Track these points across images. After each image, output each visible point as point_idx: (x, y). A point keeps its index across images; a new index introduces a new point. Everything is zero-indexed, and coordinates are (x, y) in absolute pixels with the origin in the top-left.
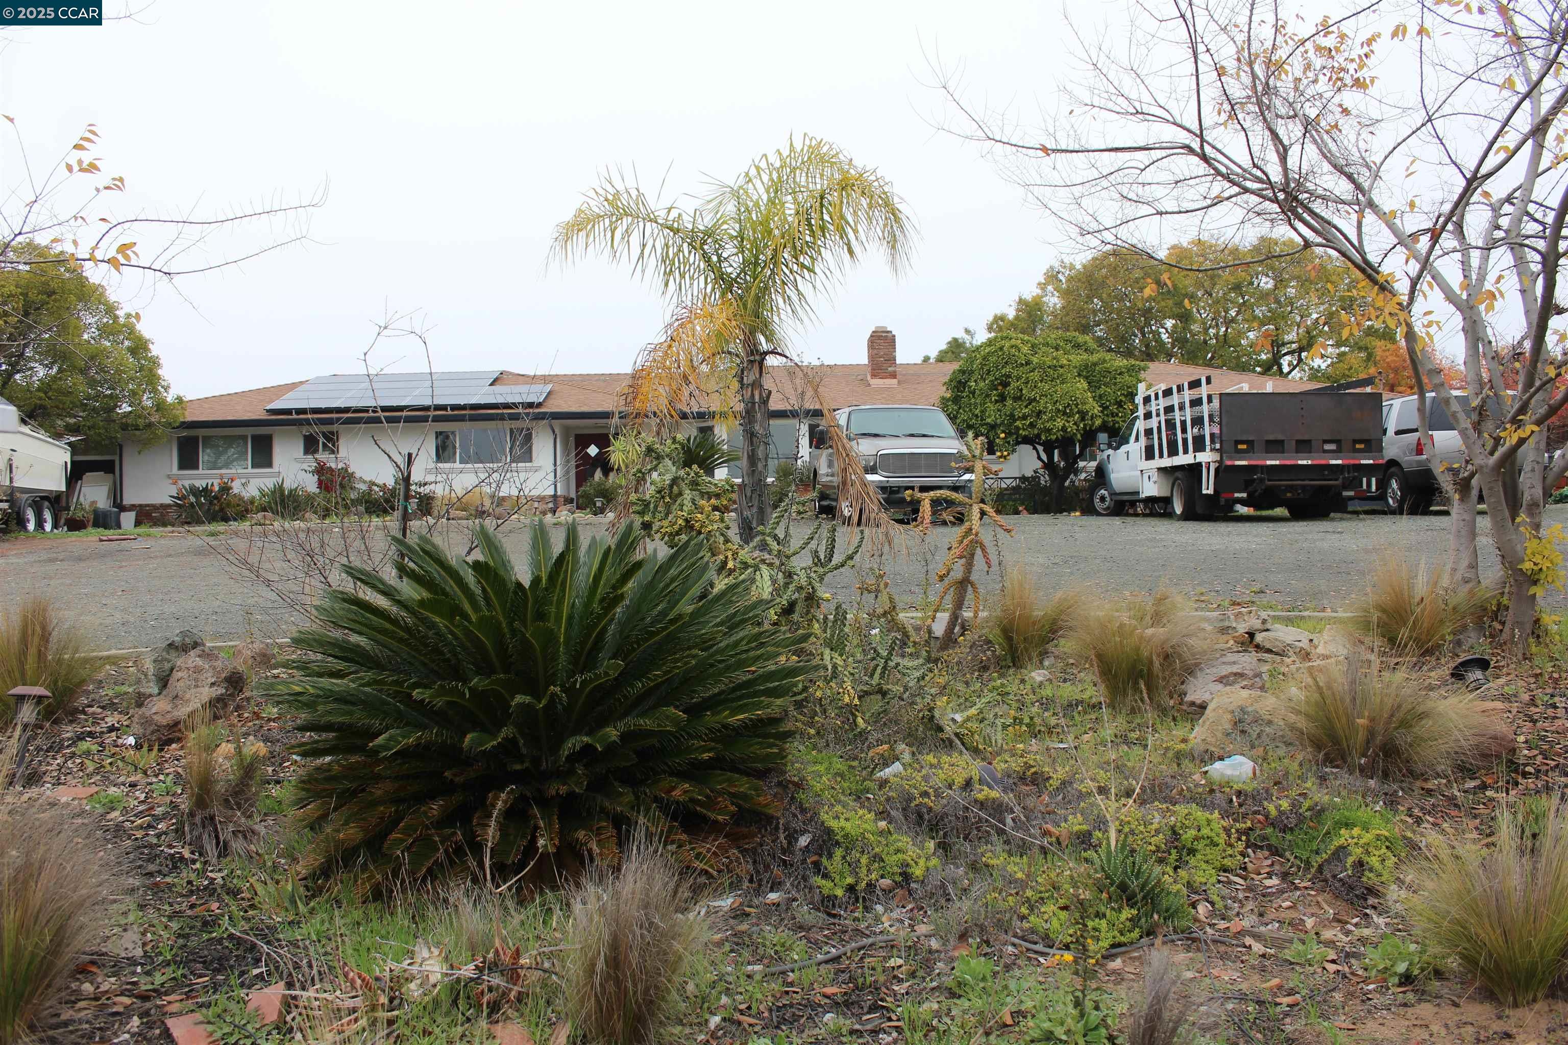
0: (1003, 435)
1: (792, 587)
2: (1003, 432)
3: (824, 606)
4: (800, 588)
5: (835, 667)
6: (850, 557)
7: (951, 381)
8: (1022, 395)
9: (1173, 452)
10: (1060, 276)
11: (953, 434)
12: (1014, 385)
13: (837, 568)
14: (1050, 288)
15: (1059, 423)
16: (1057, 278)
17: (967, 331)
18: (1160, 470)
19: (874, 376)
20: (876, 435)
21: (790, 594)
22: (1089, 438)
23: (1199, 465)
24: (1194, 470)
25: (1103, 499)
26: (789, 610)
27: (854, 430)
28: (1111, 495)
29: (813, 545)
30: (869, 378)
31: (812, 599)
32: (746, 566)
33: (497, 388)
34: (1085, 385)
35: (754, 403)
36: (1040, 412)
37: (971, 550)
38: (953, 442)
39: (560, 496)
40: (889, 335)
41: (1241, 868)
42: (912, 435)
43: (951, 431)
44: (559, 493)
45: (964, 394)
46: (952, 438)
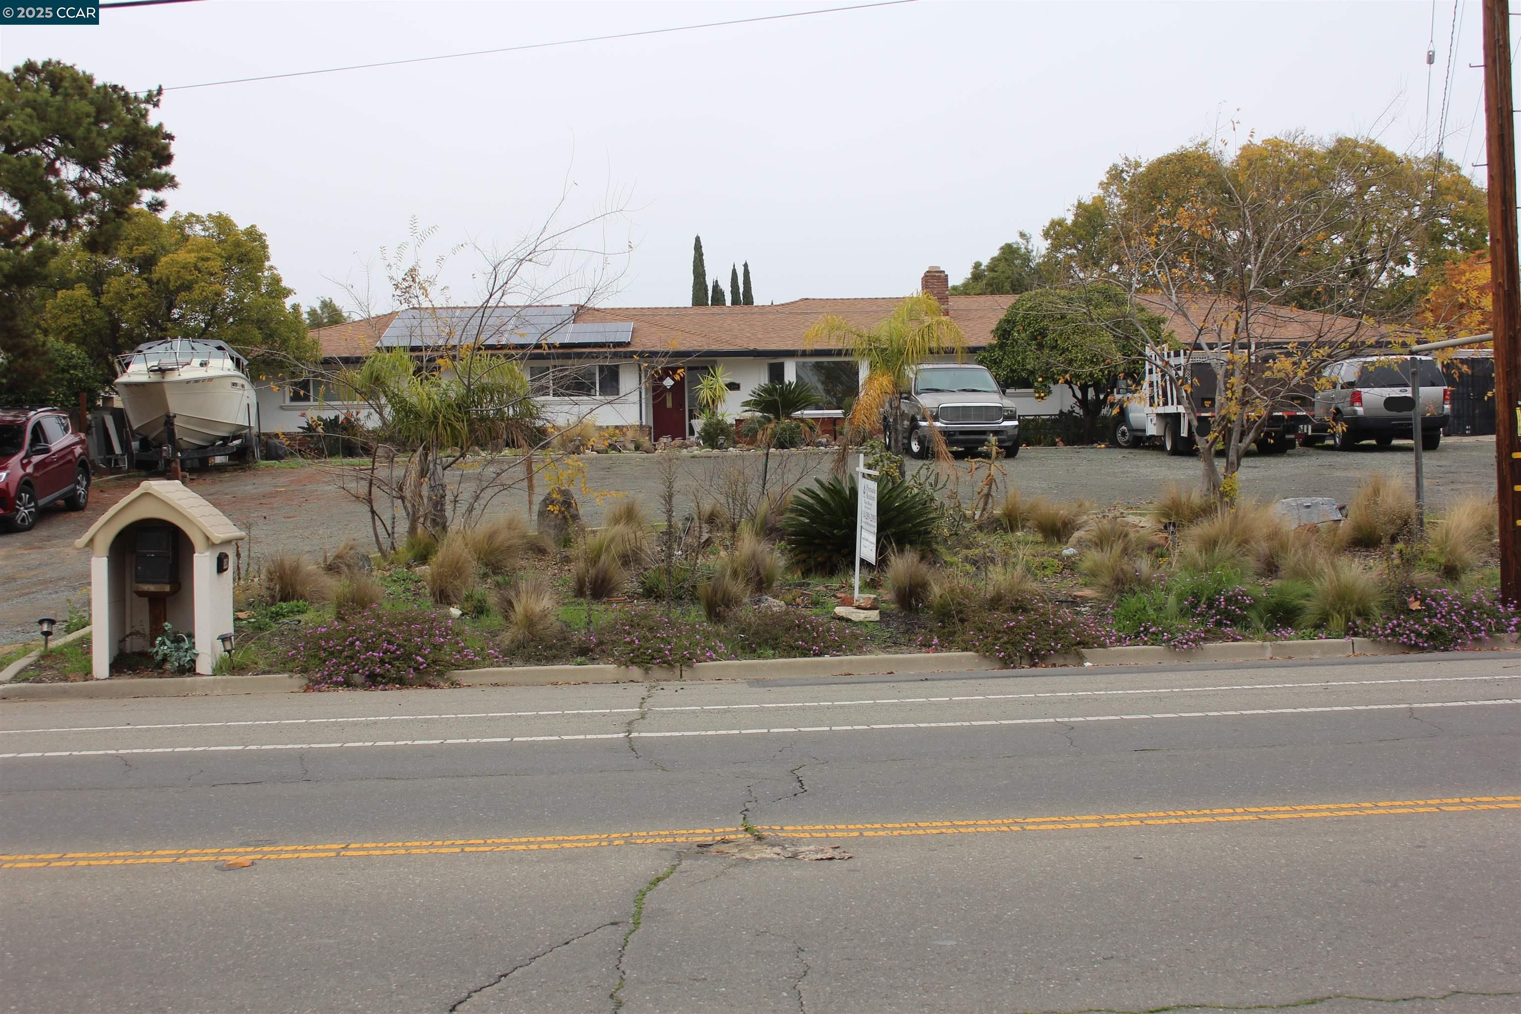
0: (1040, 379)
2: (1041, 376)
3: (936, 503)
5: (940, 523)
7: (997, 329)
8: (1057, 345)
9: (1166, 403)
10: (1124, 175)
11: (996, 389)
12: (1050, 336)
14: (1113, 188)
15: (1087, 369)
16: (1121, 177)
17: (1022, 235)
18: (1159, 415)
20: (937, 391)
22: (1113, 383)
23: (1179, 414)
24: (1177, 416)
25: (1123, 434)
27: (920, 387)
28: (1129, 430)
33: (580, 326)
34: (1111, 338)
36: (1072, 360)
37: (991, 481)
38: (996, 397)
39: (645, 426)
40: (942, 275)
41: (1061, 573)
42: (964, 390)
43: (994, 386)
44: (644, 424)
45: (1009, 342)
46: (995, 392)
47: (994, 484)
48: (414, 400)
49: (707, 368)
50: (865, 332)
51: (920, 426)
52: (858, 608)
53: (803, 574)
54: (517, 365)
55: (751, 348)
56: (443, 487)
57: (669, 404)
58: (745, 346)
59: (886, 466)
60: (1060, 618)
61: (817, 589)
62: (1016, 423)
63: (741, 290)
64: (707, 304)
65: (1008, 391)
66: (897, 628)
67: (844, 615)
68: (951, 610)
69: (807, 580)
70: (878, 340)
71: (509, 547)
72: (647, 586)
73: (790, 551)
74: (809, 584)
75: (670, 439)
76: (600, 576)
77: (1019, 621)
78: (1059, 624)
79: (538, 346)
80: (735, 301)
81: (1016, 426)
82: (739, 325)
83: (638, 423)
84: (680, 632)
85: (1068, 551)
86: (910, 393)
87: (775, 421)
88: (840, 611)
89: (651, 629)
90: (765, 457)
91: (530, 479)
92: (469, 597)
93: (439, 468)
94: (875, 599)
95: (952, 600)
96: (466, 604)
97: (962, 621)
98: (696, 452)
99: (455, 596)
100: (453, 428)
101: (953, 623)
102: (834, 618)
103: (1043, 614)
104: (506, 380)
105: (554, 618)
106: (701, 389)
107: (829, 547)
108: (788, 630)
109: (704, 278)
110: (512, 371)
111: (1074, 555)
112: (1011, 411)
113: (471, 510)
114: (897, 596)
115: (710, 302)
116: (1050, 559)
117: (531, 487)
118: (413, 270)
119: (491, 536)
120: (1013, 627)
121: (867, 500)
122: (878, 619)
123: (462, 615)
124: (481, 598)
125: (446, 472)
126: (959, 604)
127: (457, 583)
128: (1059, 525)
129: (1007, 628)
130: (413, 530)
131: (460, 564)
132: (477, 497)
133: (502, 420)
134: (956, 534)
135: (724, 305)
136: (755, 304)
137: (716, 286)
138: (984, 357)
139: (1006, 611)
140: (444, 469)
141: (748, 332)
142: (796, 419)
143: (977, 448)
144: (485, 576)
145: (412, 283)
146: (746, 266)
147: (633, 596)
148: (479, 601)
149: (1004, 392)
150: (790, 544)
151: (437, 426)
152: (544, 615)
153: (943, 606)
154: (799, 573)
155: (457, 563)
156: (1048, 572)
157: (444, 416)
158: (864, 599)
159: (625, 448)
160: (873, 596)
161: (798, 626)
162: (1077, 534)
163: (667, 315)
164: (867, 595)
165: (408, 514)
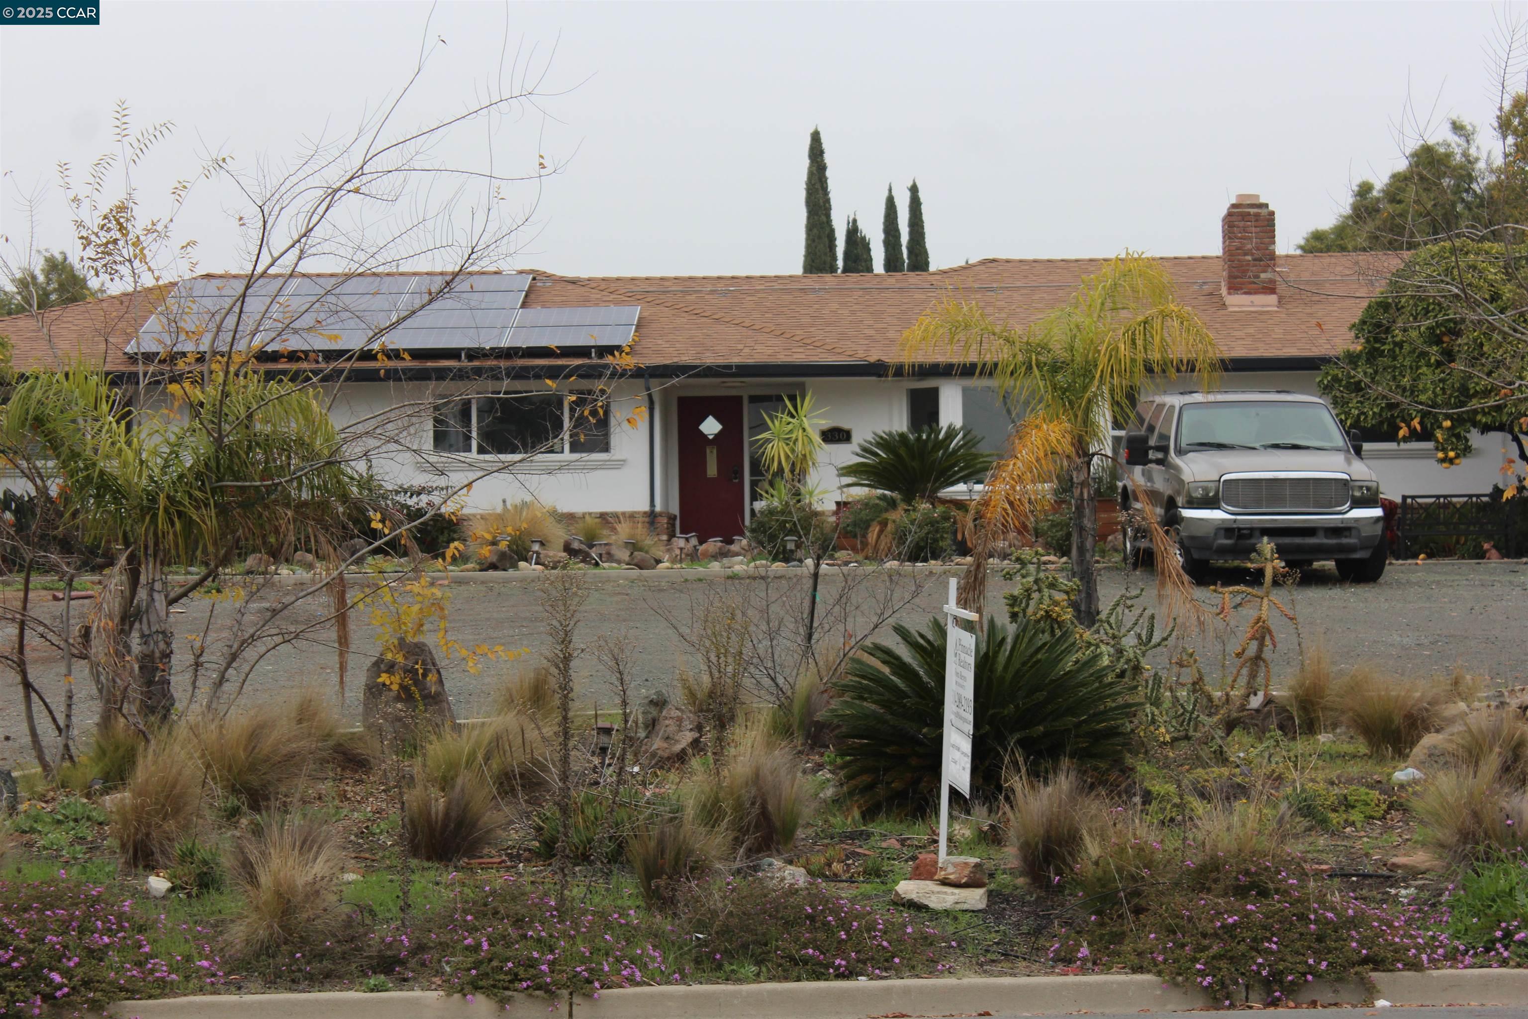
0: (1450, 423)
1: (1122, 660)
2: (1451, 417)
3: (1146, 675)
4: (1128, 661)
5: (1153, 714)
6: (1165, 639)
7: (1364, 322)
11: (1339, 443)
12: (1468, 335)
13: (1155, 647)
17: (1458, 128)
19: (1233, 288)
20: (1220, 447)
21: (1121, 665)
26: (1122, 675)
29: (1137, 629)
30: (1224, 291)
31: (1137, 669)
32: (1089, 644)
33: (536, 314)
35: (1083, 500)
37: (1262, 633)
38: (1339, 459)
39: (660, 514)
40: (1263, 211)
41: (1383, 818)
42: (1276, 446)
43: (1338, 438)
44: (658, 508)
45: (1386, 347)
46: (1338, 450)
47: (1268, 638)
48: (112, 466)
49: (780, 399)
50: (1019, 330)
51: (1183, 519)
52: (945, 883)
53: (864, 816)
54: (316, 397)
55: (873, 359)
56: (167, 636)
57: (712, 470)
58: (861, 354)
59: (1047, 601)
60: (1333, 909)
61: (884, 845)
62: (1378, 512)
63: (905, 238)
64: (833, 269)
65: (1366, 446)
66: (1017, 925)
67: (914, 896)
68: (1117, 891)
69: (871, 828)
70: (1044, 347)
71: (290, 757)
72: (546, 834)
73: (842, 768)
74: (869, 836)
75: (694, 541)
76: (453, 814)
77: (1247, 915)
78: (1328, 922)
79: (367, 355)
80: (892, 263)
81: (1377, 520)
82: (853, 312)
83: (646, 508)
84: (576, 925)
85: (1403, 774)
86: (1165, 449)
87: (902, 506)
88: (908, 888)
89: (518, 922)
90: (811, 582)
91: (342, 620)
92: (188, 856)
93: (160, 601)
94: (977, 866)
95: (1120, 870)
96: (180, 871)
97: (1138, 911)
98: (738, 568)
99: (163, 852)
100: (189, 523)
101: (1120, 916)
102: (895, 903)
103: (1298, 900)
104: (293, 427)
105: (333, 898)
106: (768, 441)
107: (914, 762)
108: (788, 924)
109: (828, 216)
110: (305, 410)
111: (1416, 782)
112: (1368, 489)
113: (222, 680)
114: (1025, 859)
115: (840, 263)
116: (1363, 790)
117: (343, 640)
118: (122, 208)
119: (255, 735)
120: (1234, 925)
121: (960, 669)
122: (982, 905)
123: (172, 890)
124: (208, 857)
125: (175, 609)
126: (1134, 878)
127: (170, 825)
128: (1398, 720)
129: (1223, 926)
130: (106, 722)
131: (176, 791)
132: (234, 657)
133: (288, 505)
134: (1187, 738)
135: (870, 269)
136: (932, 268)
137: (853, 232)
138: (1336, 379)
139: (1225, 895)
140: (171, 602)
141: (870, 327)
142: (944, 502)
143: (1310, 563)
144: (233, 814)
145: (118, 235)
146: (914, 190)
147: (519, 856)
148: (205, 862)
149: (1358, 451)
150: (842, 755)
151: (155, 517)
152: (314, 892)
153: (1104, 881)
154: (856, 813)
155: (174, 786)
156: (1356, 816)
157: (168, 497)
158: (955, 865)
159: (610, 557)
160: (973, 860)
161: (811, 918)
162: (1429, 740)
163: (712, 292)
164: (962, 859)
165: (100, 691)
